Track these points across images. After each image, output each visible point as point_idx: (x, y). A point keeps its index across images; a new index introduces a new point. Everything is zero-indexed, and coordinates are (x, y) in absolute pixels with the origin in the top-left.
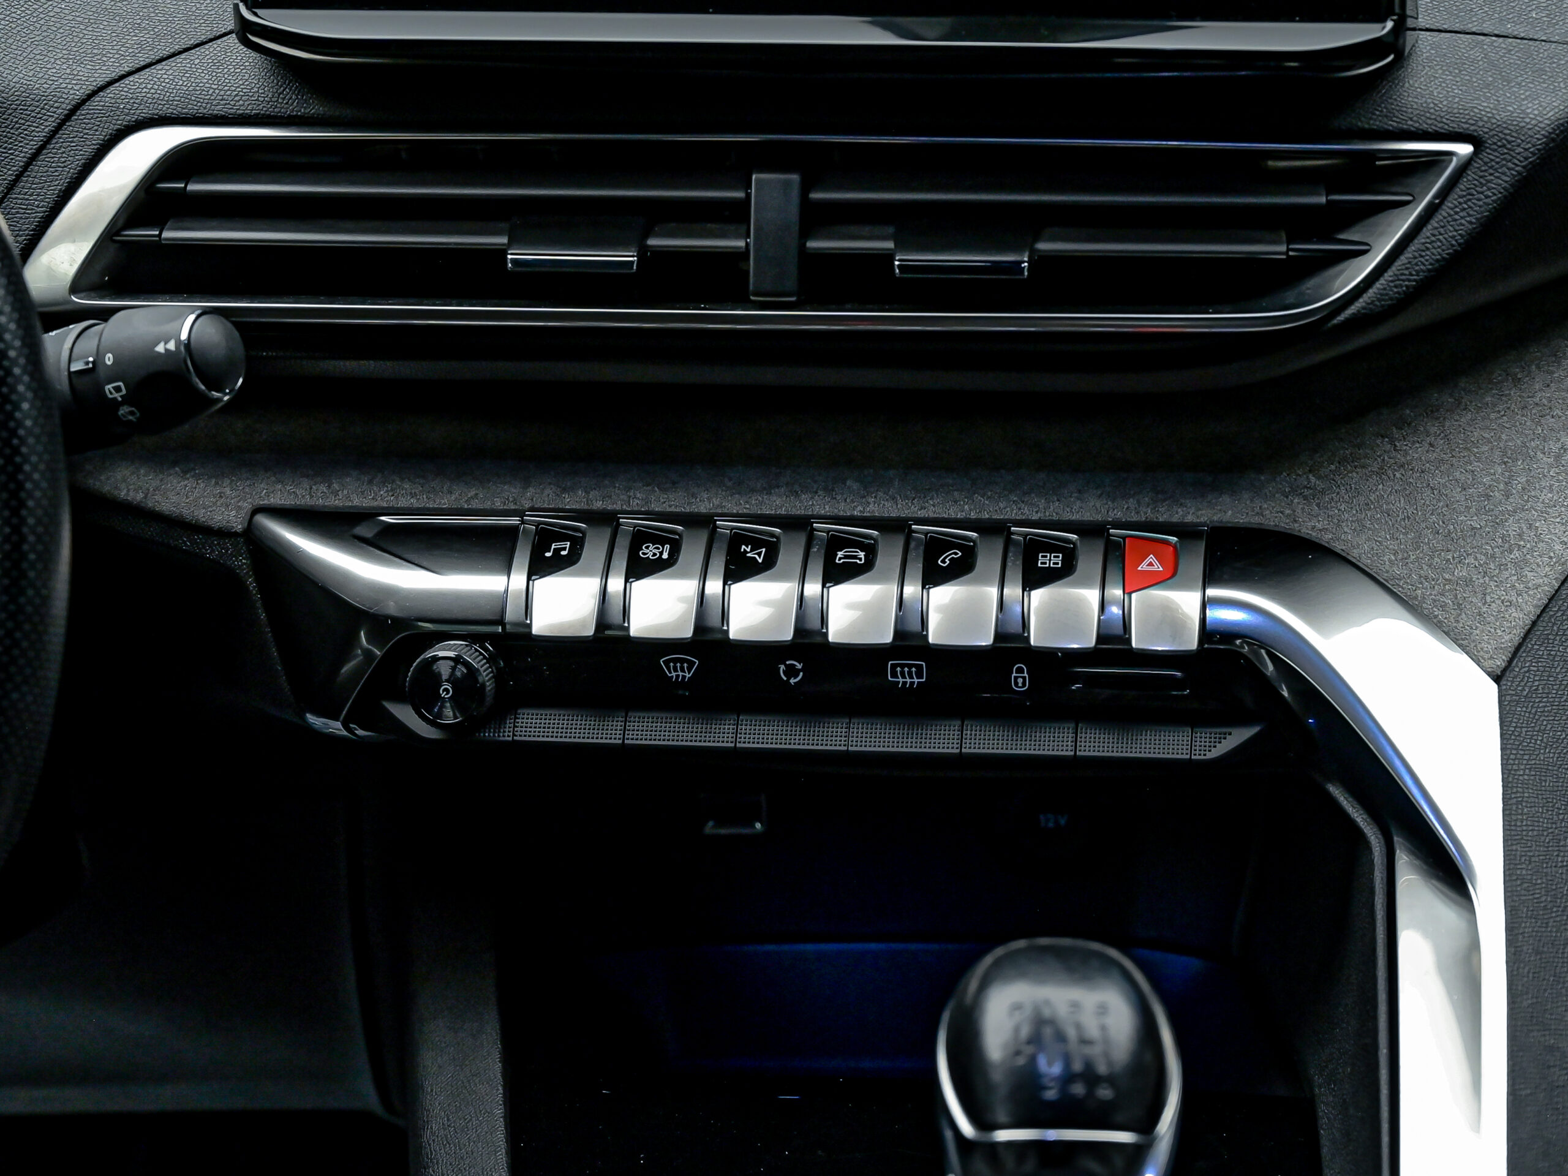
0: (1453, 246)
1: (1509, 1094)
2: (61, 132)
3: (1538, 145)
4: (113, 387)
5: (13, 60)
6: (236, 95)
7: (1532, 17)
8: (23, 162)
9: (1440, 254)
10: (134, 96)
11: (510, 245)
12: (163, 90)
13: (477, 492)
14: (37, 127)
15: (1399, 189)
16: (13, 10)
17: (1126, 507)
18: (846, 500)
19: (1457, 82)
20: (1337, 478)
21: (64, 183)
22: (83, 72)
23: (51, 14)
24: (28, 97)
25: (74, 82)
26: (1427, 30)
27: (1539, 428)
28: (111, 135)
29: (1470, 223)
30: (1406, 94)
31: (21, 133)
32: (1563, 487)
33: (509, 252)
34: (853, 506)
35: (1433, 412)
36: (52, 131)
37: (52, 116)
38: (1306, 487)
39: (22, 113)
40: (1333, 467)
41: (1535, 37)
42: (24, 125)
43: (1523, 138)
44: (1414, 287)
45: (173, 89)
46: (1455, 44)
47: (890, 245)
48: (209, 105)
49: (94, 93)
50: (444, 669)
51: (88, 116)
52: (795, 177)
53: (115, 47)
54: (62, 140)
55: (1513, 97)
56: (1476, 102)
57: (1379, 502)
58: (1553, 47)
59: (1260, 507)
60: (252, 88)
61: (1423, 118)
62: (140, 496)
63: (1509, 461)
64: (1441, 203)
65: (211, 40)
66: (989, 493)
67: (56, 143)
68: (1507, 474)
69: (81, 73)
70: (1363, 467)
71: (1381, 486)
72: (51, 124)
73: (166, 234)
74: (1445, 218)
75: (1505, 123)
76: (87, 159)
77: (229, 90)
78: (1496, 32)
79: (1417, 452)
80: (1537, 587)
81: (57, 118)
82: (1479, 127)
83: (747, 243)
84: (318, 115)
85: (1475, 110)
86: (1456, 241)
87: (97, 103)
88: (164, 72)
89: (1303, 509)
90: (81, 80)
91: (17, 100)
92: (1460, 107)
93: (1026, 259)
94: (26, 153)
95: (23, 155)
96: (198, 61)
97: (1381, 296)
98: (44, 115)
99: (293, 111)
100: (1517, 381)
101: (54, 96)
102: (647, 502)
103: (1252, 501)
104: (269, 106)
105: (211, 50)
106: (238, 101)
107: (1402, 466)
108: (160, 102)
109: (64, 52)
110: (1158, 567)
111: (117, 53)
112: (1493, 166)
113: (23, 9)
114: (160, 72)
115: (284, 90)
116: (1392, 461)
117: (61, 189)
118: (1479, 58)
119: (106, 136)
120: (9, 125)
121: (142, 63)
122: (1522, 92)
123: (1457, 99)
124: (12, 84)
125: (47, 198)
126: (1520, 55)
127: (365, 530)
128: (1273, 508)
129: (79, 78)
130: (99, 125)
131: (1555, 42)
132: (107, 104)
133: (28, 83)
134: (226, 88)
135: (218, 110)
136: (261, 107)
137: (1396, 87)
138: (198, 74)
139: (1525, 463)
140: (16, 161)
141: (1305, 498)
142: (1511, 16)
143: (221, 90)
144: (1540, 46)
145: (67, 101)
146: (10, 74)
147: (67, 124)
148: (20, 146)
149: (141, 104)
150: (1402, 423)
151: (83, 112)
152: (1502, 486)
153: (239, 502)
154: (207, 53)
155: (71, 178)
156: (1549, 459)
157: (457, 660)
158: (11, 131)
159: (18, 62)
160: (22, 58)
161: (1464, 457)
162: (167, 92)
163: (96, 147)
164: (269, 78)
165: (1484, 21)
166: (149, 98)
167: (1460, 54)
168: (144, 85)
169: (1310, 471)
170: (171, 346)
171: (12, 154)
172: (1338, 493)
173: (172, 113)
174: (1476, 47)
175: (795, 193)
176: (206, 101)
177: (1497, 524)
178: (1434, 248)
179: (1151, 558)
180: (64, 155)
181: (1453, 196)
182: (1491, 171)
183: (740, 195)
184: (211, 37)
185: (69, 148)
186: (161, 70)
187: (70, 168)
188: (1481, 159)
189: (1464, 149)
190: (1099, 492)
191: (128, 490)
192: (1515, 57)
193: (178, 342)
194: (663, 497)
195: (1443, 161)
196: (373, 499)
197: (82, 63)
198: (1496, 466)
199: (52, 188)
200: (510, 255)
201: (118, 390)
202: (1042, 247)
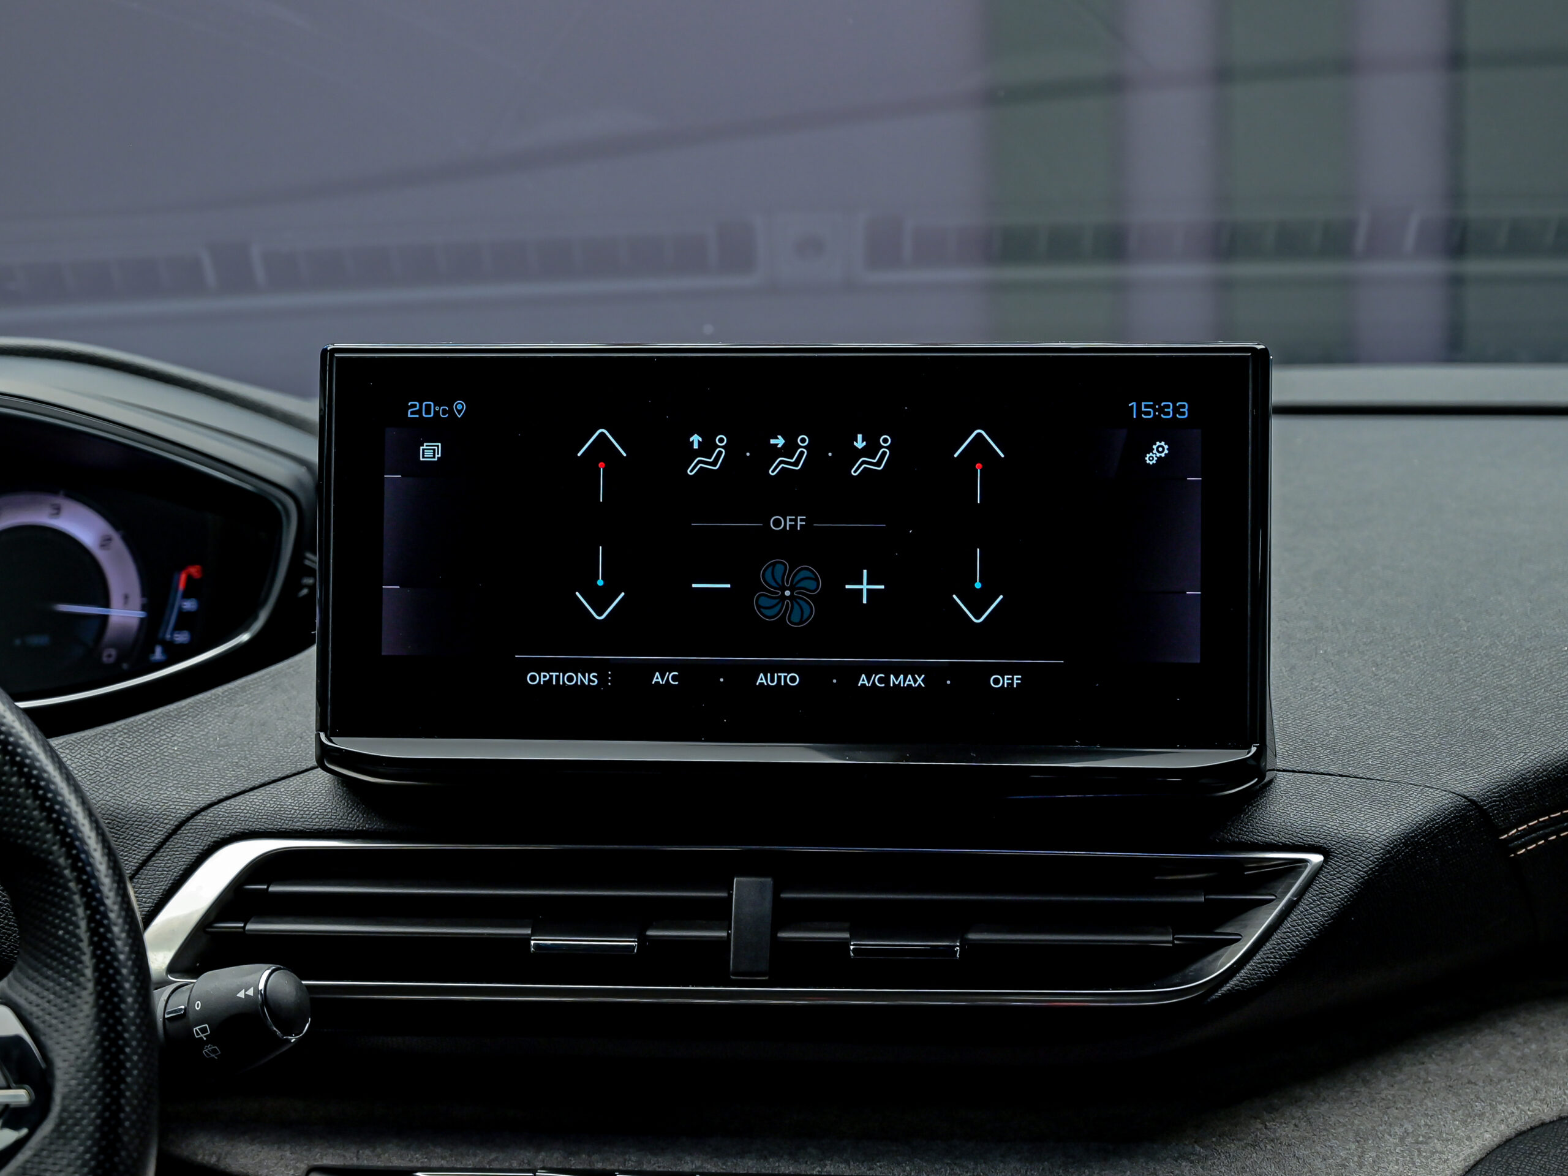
0: (1309, 934)
2: (168, 843)
3: (1376, 855)
4: (199, 1029)
5: (132, 787)
6: (314, 814)
7: (1369, 764)
8: (136, 867)
9: (1299, 942)
10: (230, 815)
11: (533, 934)
12: (254, 811)
13: (498, 1155)
14: (149, 839)
15: (1264, 891)
16: (135, 750)
17: (1041, 1168)
18: (806, 1163)
19: (1309, 807)
20: (1218, 1148)
21: (168, 884)
22: (189, 796)
23: (166, 754)
24: (143, 815)
25: (181, 804)
26: (1284, 771)
27: (1385, 1116)
28: (209, 845)
29: (1323, 916)
30: (1267, 815)
31: (135, 844)
32: (1407, 1162)
33: (532, 938)
34: (812, 1166)
35: (1296, 1101)
36: (161, 842)
37: (161, 831)
38: (1192, 1154)
39: (137, 828)
40: (1214, 1139)
41: (1372, 777)
42: (138, 837)
43: (1364, 849)
44: (1278, 968)
45: (262, 810)
46: (1306, 781)
47: (847, 935)
48: (291, 822)
49: (197, 813)
51: (191, 831)
52: (768, 880)
53: (217, 779)
54: (168, 850)
55: (1355, 819)
56: (1324, 822)
57: (1253, 1167)
58: (1386, 784)
59: (1154, 1168)
60: (327, 809)
61: (1281, 833)
62: (214, 1160)
63: (1362, 1140)
64: (1299, 900)
65: (295, 775)
66: (927, 1158)
67: (164, 852)
68: (1360, 1150)
69: (187, 798)
70: (1239, 1140)
71: (1254, 1155)
72: (159, 837)
73: (250, 927)
74: (1302, 912)
75: (1349, 837)
76: (189, 865)
77: (307, 810)
78: (1340, 773)
79: (1284, 1130)
81: (166, 832)
82: (1328, 840)
83: (728, 933)
84: (380, 829)
85: (1324, 827)
86: (1311, 930)
87: (199, 821)
88: (255, 797)
89: (1190, 1170)
90: (187, 802)
91: (134, 817)
92: (1312, 825)
93: (958, 944)
94: (139, 859)
95: (135, 861)
96: (284, 789)
97: (1250, 976)
98: (155, 829)
99: (358, 826)
100: (1366, 1082)
101: (164, 815)
102: (640, 1163)
103: (1147, 1164)
104: (340, 823)
105: (295, 782)
106: (315, 819)
107: (1272, 1140)
108: (250, 820)
109: (175, 782)
111: (217, 783)
112: (1340, 871)
113: (143, 749)
114: (252, 797)
115: (352, 811)
116: (1263, 1136)
117: (165, 889)
118: (1327, 791)
119: (204, 846)
120: (126, 837)
121: (238, 791)
122: (1362, 815)
123: (1309, 820)
124: (131, 805)
125: (154, 896)
126: (1359, 789)
128: (1165, 1169)
129: (186, 801)
130: (199, 838)
131: (1388, 781)
132: (207, 822)
133: (144, 804)
134: (305, 809)
135: (298, 826)
136: (333, 823)
137: (1259, 810)
138: (283, 799)
139: (1375, 1142)
140: (130, 866)
141: (1192, 1162)
142: (1352, 762)
143: (301, 810)
144: (1376, 784)
145: (175, 819)
146: (129, 797)
147: (174, 837)
148: (134, 854)
149: (235, 821)
150: (1272, 1109)
151: (187, 828)
152: (1356, 1159)
153: (296, 1163)
154: (291, 783)
155: (174, 880)
156: (1395, 1140)
158: (128, 842)
159: (136, 788)
160: (139, 786)
161: (1324, 1136)
162: (257, 812)
163: (196, 855)
164: (341, 802)
165: (1330, 766)
166: (242, 817)
167: (1311, 788)
168: (238, 807)
169: (1195, 1142)
170: (251, 992)
171: (127, 860)
172: (1219, 1159)
173: (260, 828)
174: (1324, 783)
175: (769, 896)
176: (288, 819)
178: (1294, 936)
180: (169, 862)
181: (1308, 895)
182: (1339, 875)
183: (724, 894)
184: (294, 772)
185: (174, 856)
186: (253, 796)
187: (174, 872)
188: (1330, 865)
189: (1316, 859)
190: (1019, 1157)
191: (204, 1156)
192: (1356, 791)
193: (257, 991)
194: (653, 1160)
195: (1300, 867)
196: (410, 1160)
197: (188, 790)
198: (1351, 1143)
199: (158, 888)
200: (532, 942)
201: (204, 1030)
202: (972, 936)
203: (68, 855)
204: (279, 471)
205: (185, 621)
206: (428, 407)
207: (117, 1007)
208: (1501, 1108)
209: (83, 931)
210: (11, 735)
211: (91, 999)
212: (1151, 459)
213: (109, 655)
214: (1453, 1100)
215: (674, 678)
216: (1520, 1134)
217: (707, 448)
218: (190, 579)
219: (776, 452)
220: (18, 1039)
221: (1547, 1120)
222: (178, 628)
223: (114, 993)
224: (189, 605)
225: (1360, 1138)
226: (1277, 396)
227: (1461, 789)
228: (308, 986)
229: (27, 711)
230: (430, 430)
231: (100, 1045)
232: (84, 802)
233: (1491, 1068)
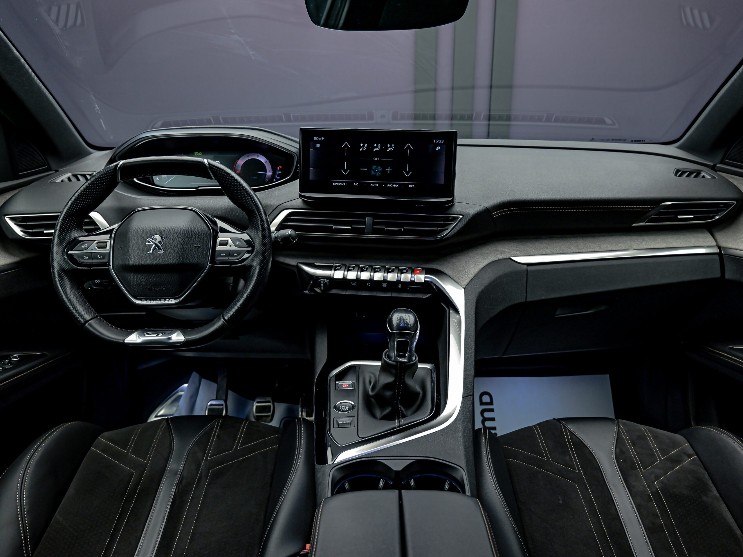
0: (459, 229)
1: (465, 339)
7: (471, 202)
11: (334, 226)
14: (271, 209)
15: (453, 221)
17: (415, 265)
18: (377, 263)
19: (460, 208)
22: (278, 202)
25: (277, 204)
26: (457, 202)
28: (281, 210)
29: (462, 226)
30: (453, 209)
31: (269, 210)
35: (456, 256)
40: (443, 262)
43: (469, 215)
44: (454, 234)
45: (290, 205)
46: (460, 204)
47: (384, 227)
49: (279, 205)
50: (322, 282)
52: (372, 218)
53: (282, 200)
56: (463, 211)
57: (449, 266)
59: (433, 266)
60: (301, 205)
61: (456, 212)
62: (283, 261)
64: (458, 223)
66: (397, 263)
67: (274, 211)
70: (447, 261)
72: (273, 209)
73: (288, 224)
74: (458, 225)
75: (467, 213)
77: (297, 205)
78: (466, 203)
79: (454, 260)
80: (470, 277)
82: (463, 214)
83: (365, 226)
84: (309, 208)
92: (461, 211)
93: (403, 229)
97: (450, 235)
99: (305, 208)
100: (467, 253)
101: (274, 205)
102: (351, 263)
104: (303, 207)
105: (295, 200)
106: (299, 206)
108: (288, 206)
109: (276, 200)
110: (419, 272)
112: (465, 219)
115: (305, 205)
117: (274, 218)
118: (464, 206)
121: (286, 202)
122: (469, 210)
127: (312, 265)
128: (435, 266)
131: (474, 204)
132: (281, 207)
133: (271, 204)
135: (296, 207)
138: (293, 203)
141: (439, 265)
142: (468, 201)
144: (472, 205)
145: (276, 206)
146: (268, 202)
147: (275, 209)
149: (285, 207)
150: (452, 257)
151: (278, 207)
152: (465, 265)
153: (297, 261)
155: (276, 216)
156: (472, 262)
157: (324, 281)
160: (270, 200)
161: (460, 261)
163: (279, 212)
164: (303, 204)
165: (464, 202)
168: (286, 204)
170: (288, 234)
173: (290, 208)
174: (463, 204)
175: (372, 220)
176: (294, 206)
177: (465, 269)
178: (457, 229)
179: (418, 271)
181: (460, 223)
183: (365, 220)
185: (276, 212)
186: (288, 202)
188: (463, 218)
189: (461, 216)
190: (412, 263)
192: (468, 206)
194: (353, 262)
195: (459, 218)
196: (314, 262)
200: (334, 227)
201: (280, 240)
202: (405, 228)
203: (257, 210)
204: (294, 150)
205: (279, 175)
206: (317, 138)
207: (265, 235)
208: (489, 258)
209: (259, 222)
210: (247, 190)
211: (261, 233)
212: (437, 149)
213: (267, 181)
214: (481, 256)
215: (357, 184)
216: (492, 262)
217: (363, 146)
218: (280, 168)
219: (375, 147)
220: (249, 240)
221: (496, 260)
222: (278, 176)
223: (265, 232)
224: (280, 172)
225: (466, 262)
226: (458, 143)
227: (486, 206)
228: (297, 233)
229: (253, 189)
230: (318, 142)
231: (262, 241)
232: (261, 203)
233: (488, 252)
